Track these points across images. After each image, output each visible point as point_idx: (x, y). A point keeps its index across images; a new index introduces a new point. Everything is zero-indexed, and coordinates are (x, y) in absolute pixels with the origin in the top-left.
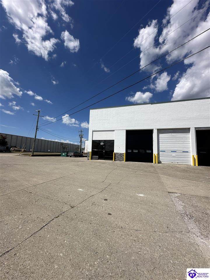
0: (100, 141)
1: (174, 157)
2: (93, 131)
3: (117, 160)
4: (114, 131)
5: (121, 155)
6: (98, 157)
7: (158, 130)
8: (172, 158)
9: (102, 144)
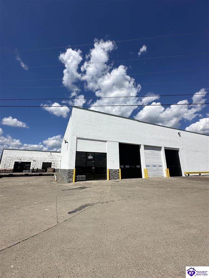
0: (87, 154)
1: (155, 171)
2: (78, 138)
3: (111, 179)
4: (106, 141)
5: (116, 171)
6: (86, 176)
7: (145, 146)
8: (154, 172)
9: (90, 157)
